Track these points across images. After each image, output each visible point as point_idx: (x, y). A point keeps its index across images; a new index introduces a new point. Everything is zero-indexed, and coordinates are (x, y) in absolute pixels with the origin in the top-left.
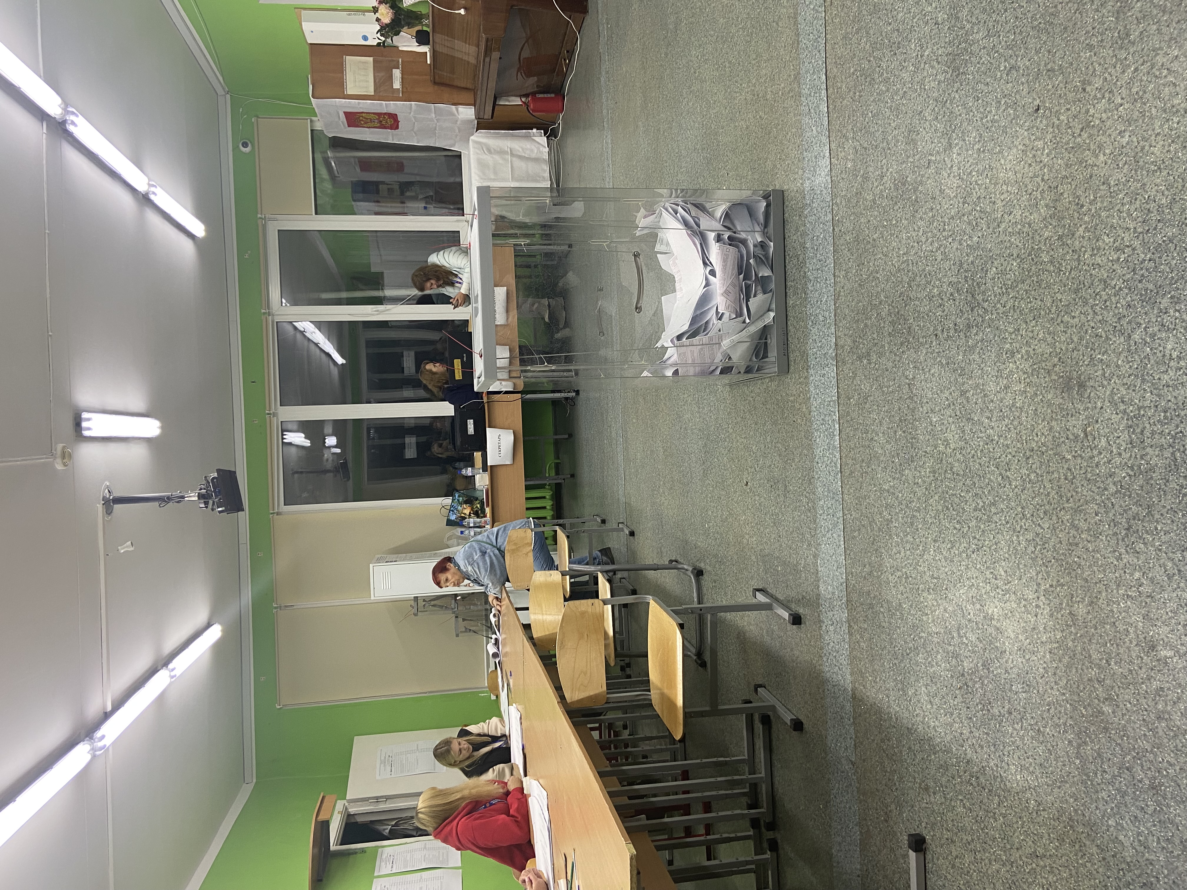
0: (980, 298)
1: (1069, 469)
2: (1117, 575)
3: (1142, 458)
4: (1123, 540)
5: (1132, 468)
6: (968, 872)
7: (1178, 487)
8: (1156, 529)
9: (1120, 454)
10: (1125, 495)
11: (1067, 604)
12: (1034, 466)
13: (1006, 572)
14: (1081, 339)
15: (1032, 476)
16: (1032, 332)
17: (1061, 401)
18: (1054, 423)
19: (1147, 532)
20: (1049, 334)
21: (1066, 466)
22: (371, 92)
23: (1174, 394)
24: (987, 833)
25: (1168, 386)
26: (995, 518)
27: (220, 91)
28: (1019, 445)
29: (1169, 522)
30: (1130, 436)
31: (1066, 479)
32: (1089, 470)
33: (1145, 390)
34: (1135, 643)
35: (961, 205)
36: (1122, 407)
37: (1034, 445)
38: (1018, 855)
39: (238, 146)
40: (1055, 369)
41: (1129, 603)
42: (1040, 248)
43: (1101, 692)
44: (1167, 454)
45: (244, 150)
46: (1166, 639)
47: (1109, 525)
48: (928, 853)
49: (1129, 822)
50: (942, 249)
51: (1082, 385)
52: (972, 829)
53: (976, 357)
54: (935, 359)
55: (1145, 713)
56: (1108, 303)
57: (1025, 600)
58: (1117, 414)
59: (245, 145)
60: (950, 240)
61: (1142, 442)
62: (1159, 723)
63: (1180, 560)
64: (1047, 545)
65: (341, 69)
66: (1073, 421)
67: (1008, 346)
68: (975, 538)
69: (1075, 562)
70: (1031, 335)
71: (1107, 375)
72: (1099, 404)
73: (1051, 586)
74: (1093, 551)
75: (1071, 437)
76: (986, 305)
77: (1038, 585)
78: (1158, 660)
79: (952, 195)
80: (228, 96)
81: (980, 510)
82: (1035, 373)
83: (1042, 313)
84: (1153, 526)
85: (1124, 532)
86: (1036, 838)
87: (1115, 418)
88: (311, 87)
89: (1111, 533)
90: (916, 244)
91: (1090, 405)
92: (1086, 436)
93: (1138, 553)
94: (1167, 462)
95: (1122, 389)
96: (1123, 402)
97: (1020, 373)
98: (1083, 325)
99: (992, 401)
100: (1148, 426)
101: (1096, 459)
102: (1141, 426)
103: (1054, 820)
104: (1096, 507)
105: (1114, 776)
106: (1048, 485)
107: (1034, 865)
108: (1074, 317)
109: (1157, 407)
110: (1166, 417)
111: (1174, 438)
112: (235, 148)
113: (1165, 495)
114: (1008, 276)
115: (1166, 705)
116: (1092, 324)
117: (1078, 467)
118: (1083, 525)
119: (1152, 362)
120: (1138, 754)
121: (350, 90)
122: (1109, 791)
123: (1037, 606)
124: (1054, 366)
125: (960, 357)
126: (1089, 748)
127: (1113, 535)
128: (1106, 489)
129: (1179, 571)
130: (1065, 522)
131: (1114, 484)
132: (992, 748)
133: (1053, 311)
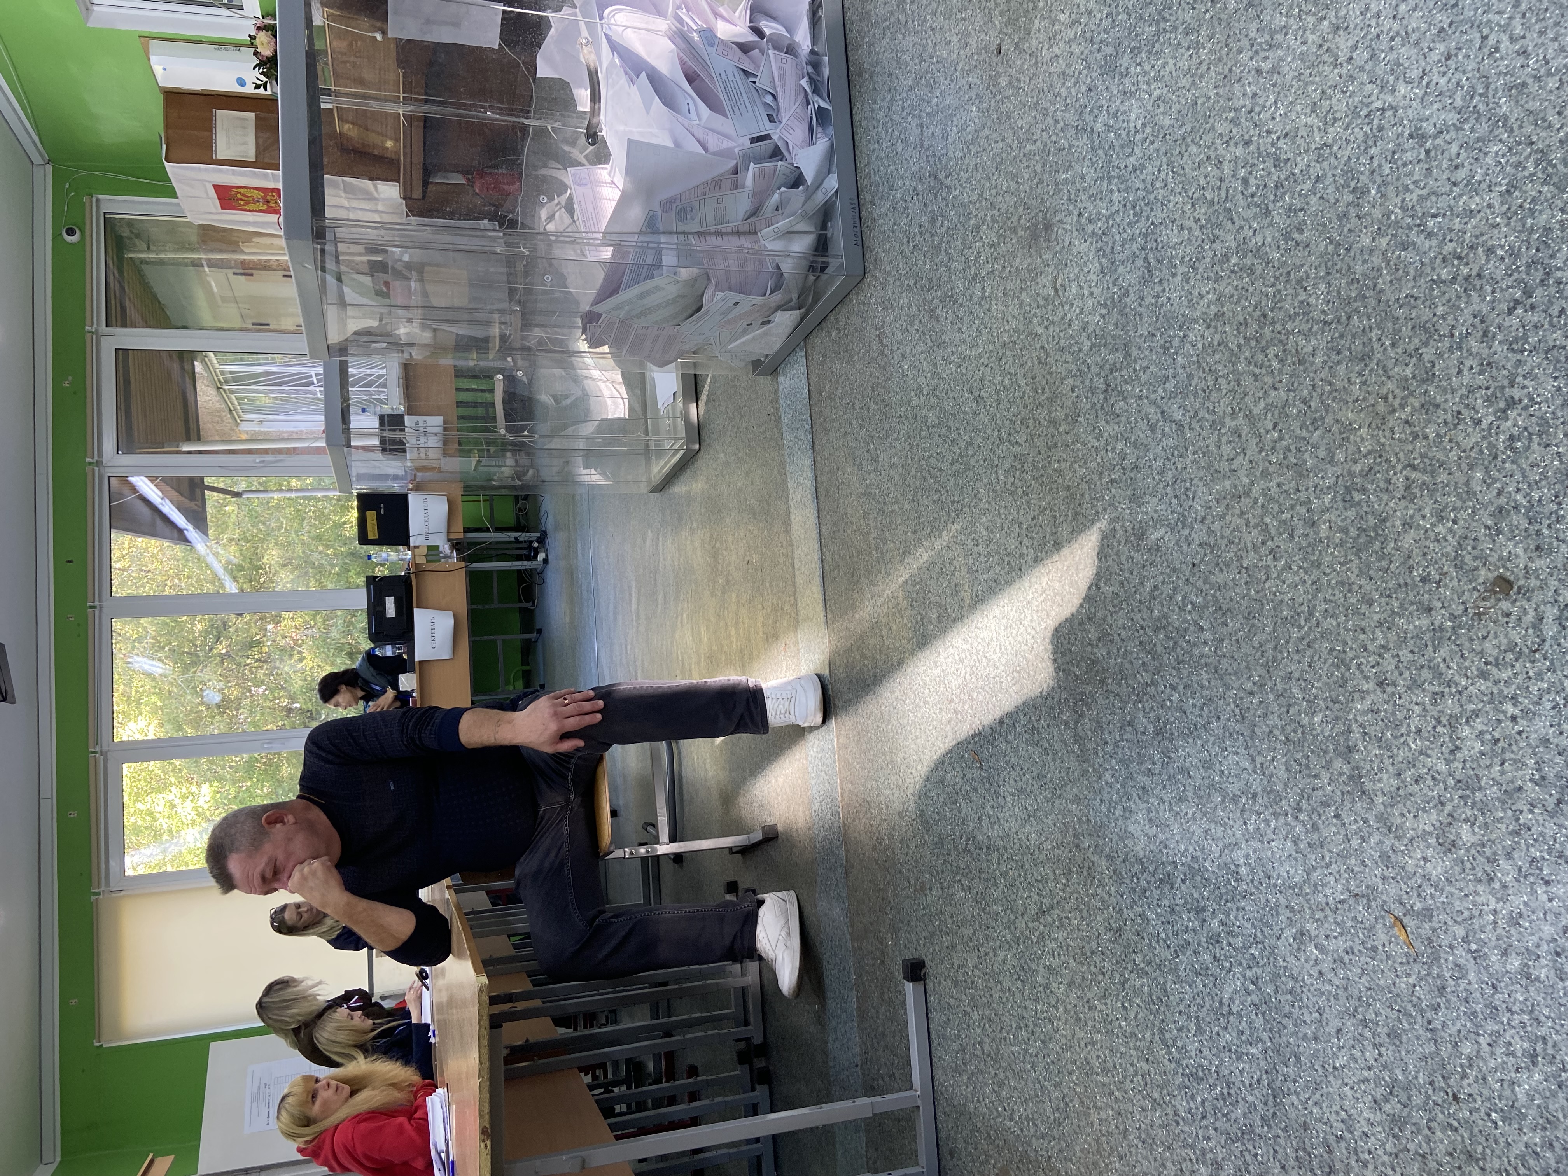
0: (942, 176)
1: (1042, 347)
2: (1099, 460)
3: (1114, 285)
4: (1102, 408)
5: (1105, 305)
6: (973, 982)
7: (1153, 301)
8: (1135, 370)
9: (1091, 294)
10: (1100, 346)
11: (1052, 534)
12: (1007, 367)
13: (987, 529)
14: (1044, 165)
15: (1006, 382)
16: (996, 187)
17: (1029, 260)
18: (1024, 294)
19: (1126, 382)
20: (1012, 180)
21: (1038, 346)
22: (252, 157)
23: (1142, 177)
24: (989, 913)
25: (1135, 170)
26: (973, 462)
27: (38, 160)
28: (991, 347)
29: (1147, 353)
30: (1100, 263)
31: (1040, 363)
32: (1062, 334)
33: (1112, 190)
34: (1123, 542)
35: (918, 67)
36: (1090, 228)
37: (1005, 337)
38: (1023, 925)
39: (61, 234)
40: (1022, 221)
41: (1113, 490)
42: (998, 73)
43: (1094, 635)
44: (1140, 262)
45: (68, 239)
46: (1155, 516)
47: (1087, 398)
48: (928, 981)
49: (1137, 800)
50: (902, 136)
51: (1048, 227)
52: (973, 916)
53: (943, 256)
54: (902, 286)
55: (1141, 632)
56: (1068, 101)
57: (1008, 555)
58: (1085, 241)
59: (71, 232)
60: (910, 119)
61: (1112, 263)
62: (1157, 636)
63: (1162, 398)
64: (1026, 466)
65: (208, 126)
66: (1042, 280)
67: (973, 222)
68: (954, 502)
69: (1056, 470)
70: (994, 192)
71: (1073, 196)
72: (1067, 240)
73: (1033, 519)
74: (1073, 442)
75: (1042, 302)
76: (948, 182)
77: (1020, 524)
78: (1149, 550)
79: (908, 59)
80: (49, 168)
81: (957, 461)
82: (1002, 239)
83: (1004, 155)
84: (1131, 370)
85: (1102, 397)
86: (1041, 887)
87: (1084, 247)
88: (164, 147)
89: (1089, 406)
90: (877, 145)
91: (1058, 248)
92: (1056, 290)
93: (1118, 416)
94: (1140, 273)
95: (1088, 205)
96: (1090, 222)
97: (988, 249)
98: (1045, 145)
99: (961, 305)
100: (1117, 237)
101: (1069, 316)
102: (1110, 242)
103: (1058, 848)
104: (1070, 381)
105: (1116, 745)
106: (1022, 382)
107: (1042, 927)
108: (1035, 141)
109: (1125, 206)
110: (1135, 214)
111: (1145, 236)
112: (56, 237)
113: (1141, 319)
114: (969, 129)
115: (1163, 606)
116: (1054, 138)
117: (1050, 339)
118: (1060, 414)
119: (1117, 148)
120: (1138, 695)
121: (222, 150)
122: (1113, 768)
123: (1022, 555)
124: (1020, 218)
125: (928, 267)
126: (1087, 720)
127: (1092, 407)
128: (1081, 350)
129: (1163, 412)
130: (1042, 421)
131: (1089, 338)
132: (987, 786)
133: (1014, 146)
